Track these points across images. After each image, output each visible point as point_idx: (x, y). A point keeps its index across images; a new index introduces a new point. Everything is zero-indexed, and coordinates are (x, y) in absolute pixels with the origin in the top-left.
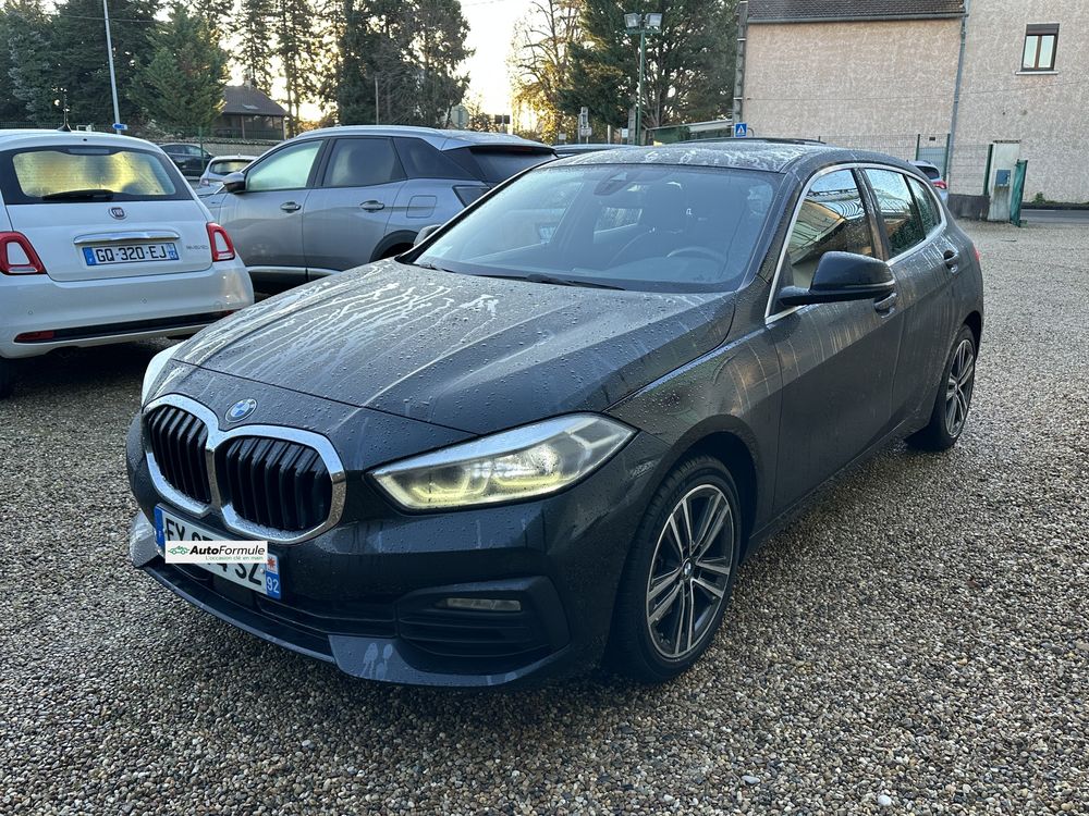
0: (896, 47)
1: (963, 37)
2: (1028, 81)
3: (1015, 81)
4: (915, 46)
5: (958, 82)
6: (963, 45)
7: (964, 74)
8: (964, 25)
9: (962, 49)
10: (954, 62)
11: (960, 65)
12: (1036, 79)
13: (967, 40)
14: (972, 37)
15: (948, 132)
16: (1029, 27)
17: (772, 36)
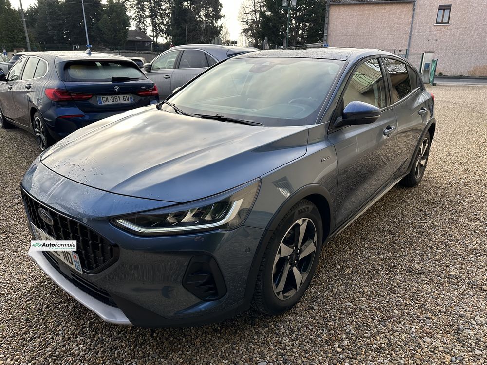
0: (388, 14)
1: (414, 10)
2: (439, 27)
3: (433, 28)
4: (395, 14)
5: (411, 28)
6: (414, 13)
7: (414, 25)
8: (414, 5)
9: (413, 15)
10: (410, 20)
11: (412, 21)
12: (441, 27)
14: (417, 10)
15: (406, 48)
16: (440, 6)
17: (340, 9)
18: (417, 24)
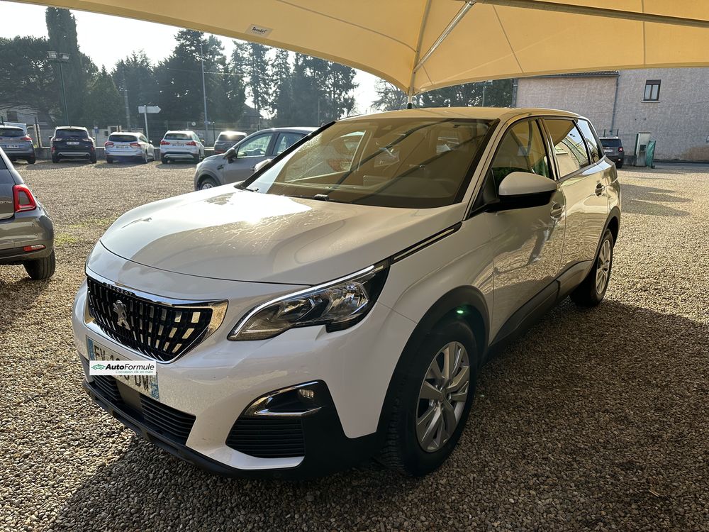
0: (586, 90)
1: (617, 85)
2: (647, 105)
3: (641, 105)
4: (595, 89)
5: (615, 105)
6: (617, 89)
7: (617, 102)
8: (618, 80)
9: (617, 91)
10: (613, 96)
11: (616, 98)
12: (650, 104)
13: (619, 86)
14: (621, 85)
15: (610, 128)
16: (647, 81)
17: (530, 83)
18: (621, 101)
